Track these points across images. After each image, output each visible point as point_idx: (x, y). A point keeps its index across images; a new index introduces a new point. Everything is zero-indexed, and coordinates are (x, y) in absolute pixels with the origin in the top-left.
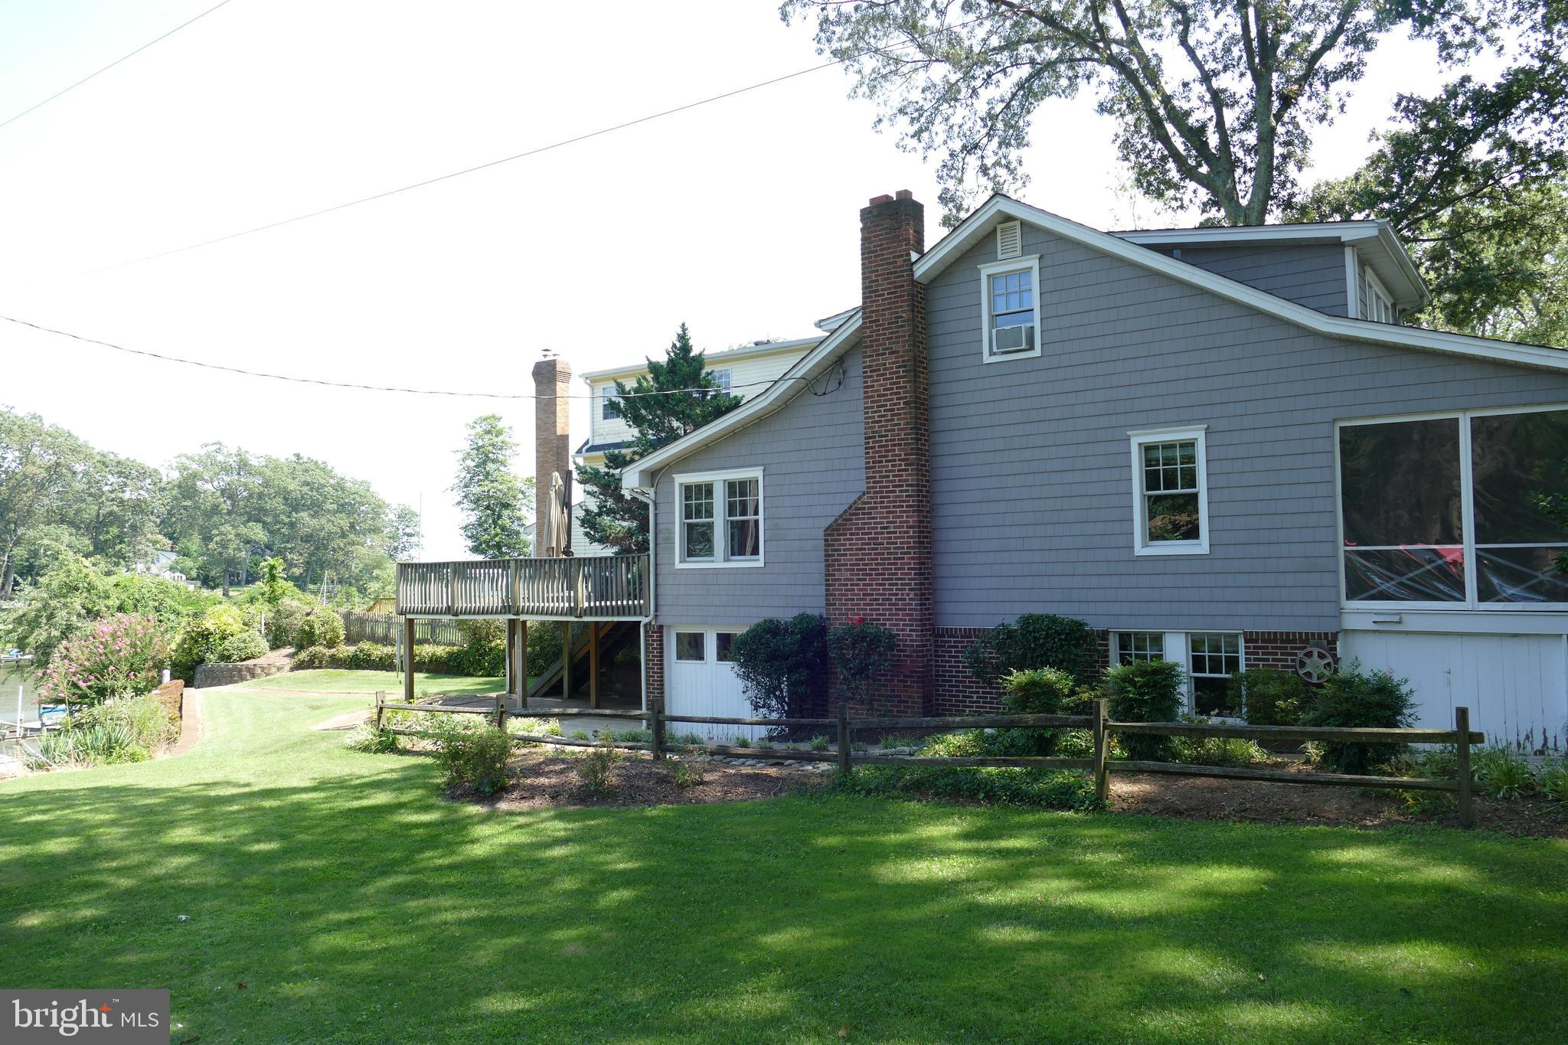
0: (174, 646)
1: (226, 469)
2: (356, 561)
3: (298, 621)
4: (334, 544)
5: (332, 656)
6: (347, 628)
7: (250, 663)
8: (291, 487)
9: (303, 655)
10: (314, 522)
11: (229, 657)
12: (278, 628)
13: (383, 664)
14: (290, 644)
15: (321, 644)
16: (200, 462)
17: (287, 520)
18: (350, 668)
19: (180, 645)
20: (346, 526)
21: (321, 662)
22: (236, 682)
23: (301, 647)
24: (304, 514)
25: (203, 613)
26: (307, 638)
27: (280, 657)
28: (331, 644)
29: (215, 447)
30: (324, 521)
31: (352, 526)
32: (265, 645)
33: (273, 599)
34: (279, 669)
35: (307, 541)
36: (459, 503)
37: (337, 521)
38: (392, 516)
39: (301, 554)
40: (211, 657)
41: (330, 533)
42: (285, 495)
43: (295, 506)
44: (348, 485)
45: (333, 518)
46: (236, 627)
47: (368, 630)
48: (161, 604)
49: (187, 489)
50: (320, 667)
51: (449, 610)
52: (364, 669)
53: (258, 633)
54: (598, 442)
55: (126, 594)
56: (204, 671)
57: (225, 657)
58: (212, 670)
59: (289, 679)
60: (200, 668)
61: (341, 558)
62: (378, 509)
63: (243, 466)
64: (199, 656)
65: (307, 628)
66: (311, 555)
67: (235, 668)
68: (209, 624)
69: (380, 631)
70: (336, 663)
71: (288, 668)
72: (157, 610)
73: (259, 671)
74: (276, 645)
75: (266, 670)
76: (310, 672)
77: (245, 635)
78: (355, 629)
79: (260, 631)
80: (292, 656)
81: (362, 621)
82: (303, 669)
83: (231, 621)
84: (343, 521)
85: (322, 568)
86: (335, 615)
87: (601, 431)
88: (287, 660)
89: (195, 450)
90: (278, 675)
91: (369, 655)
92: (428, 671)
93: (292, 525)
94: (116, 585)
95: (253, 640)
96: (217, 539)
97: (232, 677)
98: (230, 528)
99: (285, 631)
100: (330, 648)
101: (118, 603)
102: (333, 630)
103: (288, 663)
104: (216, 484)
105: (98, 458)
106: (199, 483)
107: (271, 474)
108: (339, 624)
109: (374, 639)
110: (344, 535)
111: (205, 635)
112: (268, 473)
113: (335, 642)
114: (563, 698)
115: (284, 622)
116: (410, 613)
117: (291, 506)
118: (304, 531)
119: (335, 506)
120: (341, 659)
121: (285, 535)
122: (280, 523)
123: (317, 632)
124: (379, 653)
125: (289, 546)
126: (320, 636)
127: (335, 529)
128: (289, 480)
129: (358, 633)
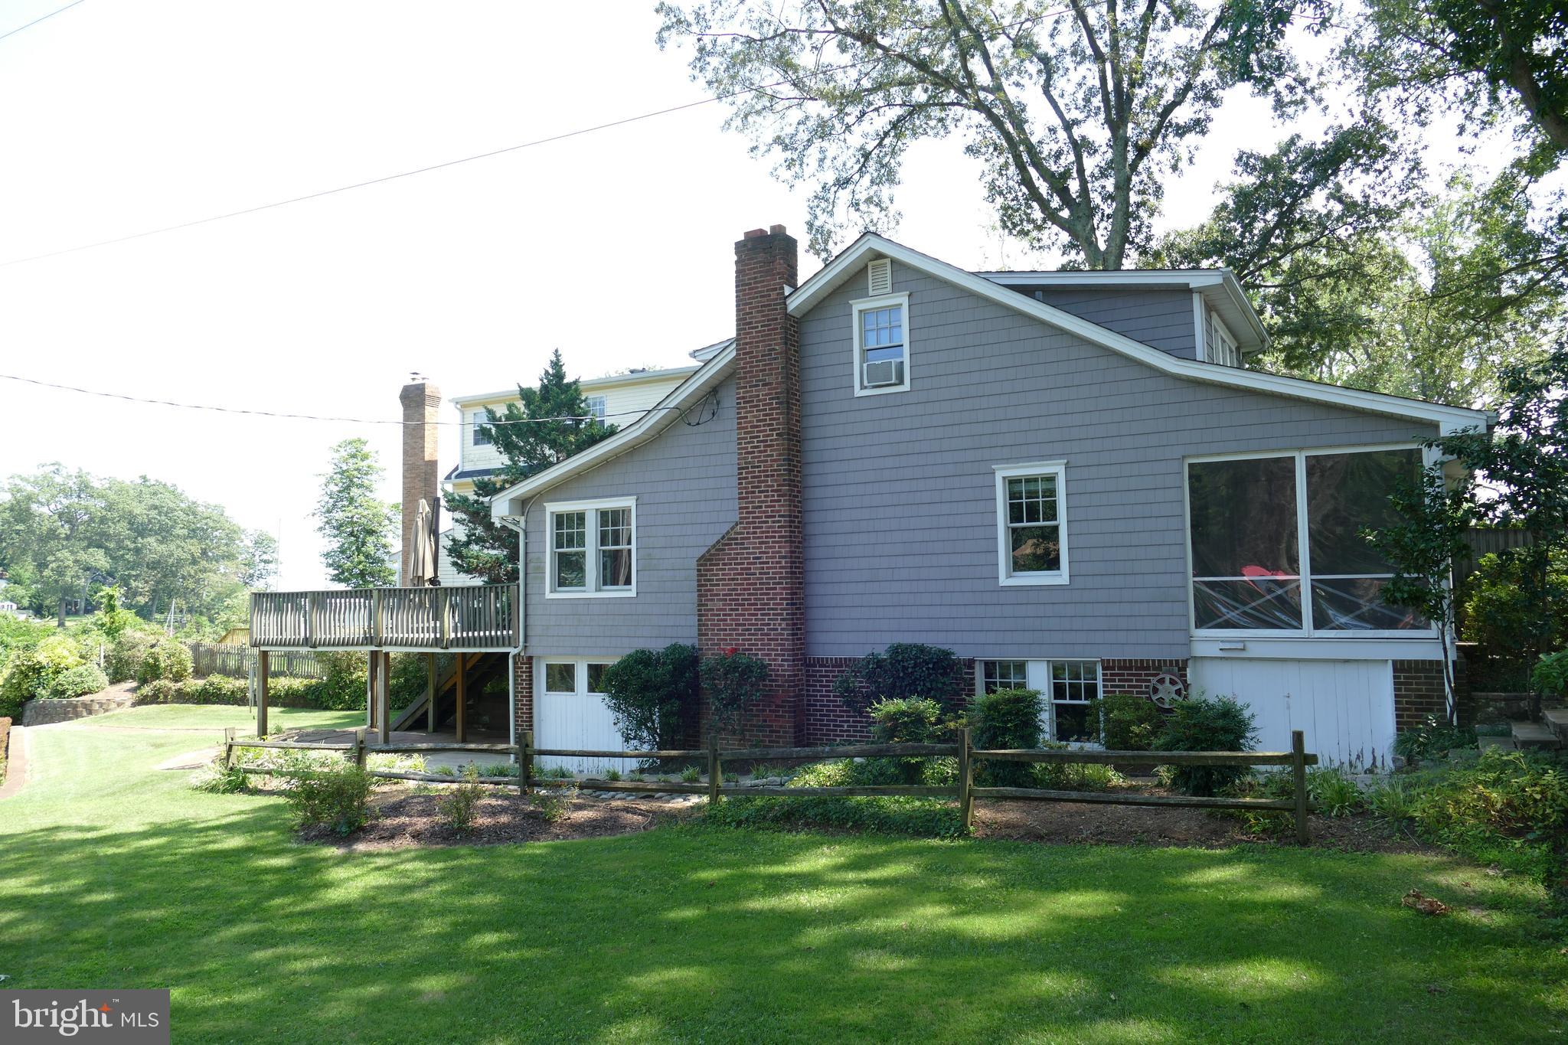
0: (2, 682)
1: (65, 491)
2: (208, 589)
3: (142, 654)
4: (184, 571)
5: (179, 691)
6: (196, 660)
7: (86, 698)
8: (137, 511)
9: (147, 690)
10: (162, 548)
11: (63, 693)
12: (119, 661)
13: (235, 699)
14: (133, 678)
15: (166, 678)
17: (132, 546)
18: (198, 703)
19: (8, 680)
20: (197, 552)
21: (166, 697)
22: (70, 719)
23: (144, 681)
24: (151, 540)
25: (35, 645)
26: (151, 671)
27: (122, 692)
28: (178, 677)
30: (173, 547)
31: (204, 552)
32: (104, 679)
33: (112, 631)
34: (119, 705)
35: (154, 568)
36: (321, 529)
37: (187, 547)
38: (247, 542)
39: (146, 582)
40: (43, 693)
41: (179, 560)
42: (131, 519)
43: (141, 531)
44: (200, 509)
45: (183, 544)
46: (71, 660)
47: (219, 662)
49: (20, 512)
50: (165, 702)
51: (306, 642)
52: (214, 703)
53: (96, 667)
54: (468, 468)
56: (35, 707)
57: (59, 693)
58: (43, 707)
59: (130, 715)
60: (30, 705)
61: (192, 586)
62: (232, 535)
63: (84, 488)
64: (29, 692)
65: (151, 661)
66: (158, 582)
67: (70, 704)
68: (41, 657)
69: (232, 663)
70: (182, 697)
71: (129, 703)
73: (96, 707)
74: (116, 678)
75: (104, 706)
76: (153, 707)
77: (82, 669)
78: (205, 661)
79: (99, 664)
80: (134, 690)
81: (212, 653)
82: (147, 704)
83: (66, 653)
84: (194, 547)
85: (170, 597)
86: (183, 646)
87: (471, 457)
88: (129, 695)
89: (30, 471)
90: (118, 710)
91: (220, 689)
92: (284, 705)
93: (138, 551)
95: (90, 674)
96: (53, 565)
97: (66, 713)
98: (68, 554)
99: (127, 663)
100: (176, 681)
102: (180, 663)
103: (130, 698)
104: (53, 507)
106: (34, 506)
107: (115, 497)
108: (187, 656)
109: (225, 672)
110: (194, 562)
111: (37, 669)
112: (112, 495)
113: (182, 676)
114: (427, 732)
115: (126, 654)
116: (264, 644)
117: (136, 530)
118: (151, 557)
119: (185, 532)
120: (188, 693)
121: (129, 562)
122: (124, 549)
123: (163, 665)
124: (230, 686)
125: (134, 573)
126: (165, 669)
127: (185, 556)
128: (135, 504)
129: (208, 667)
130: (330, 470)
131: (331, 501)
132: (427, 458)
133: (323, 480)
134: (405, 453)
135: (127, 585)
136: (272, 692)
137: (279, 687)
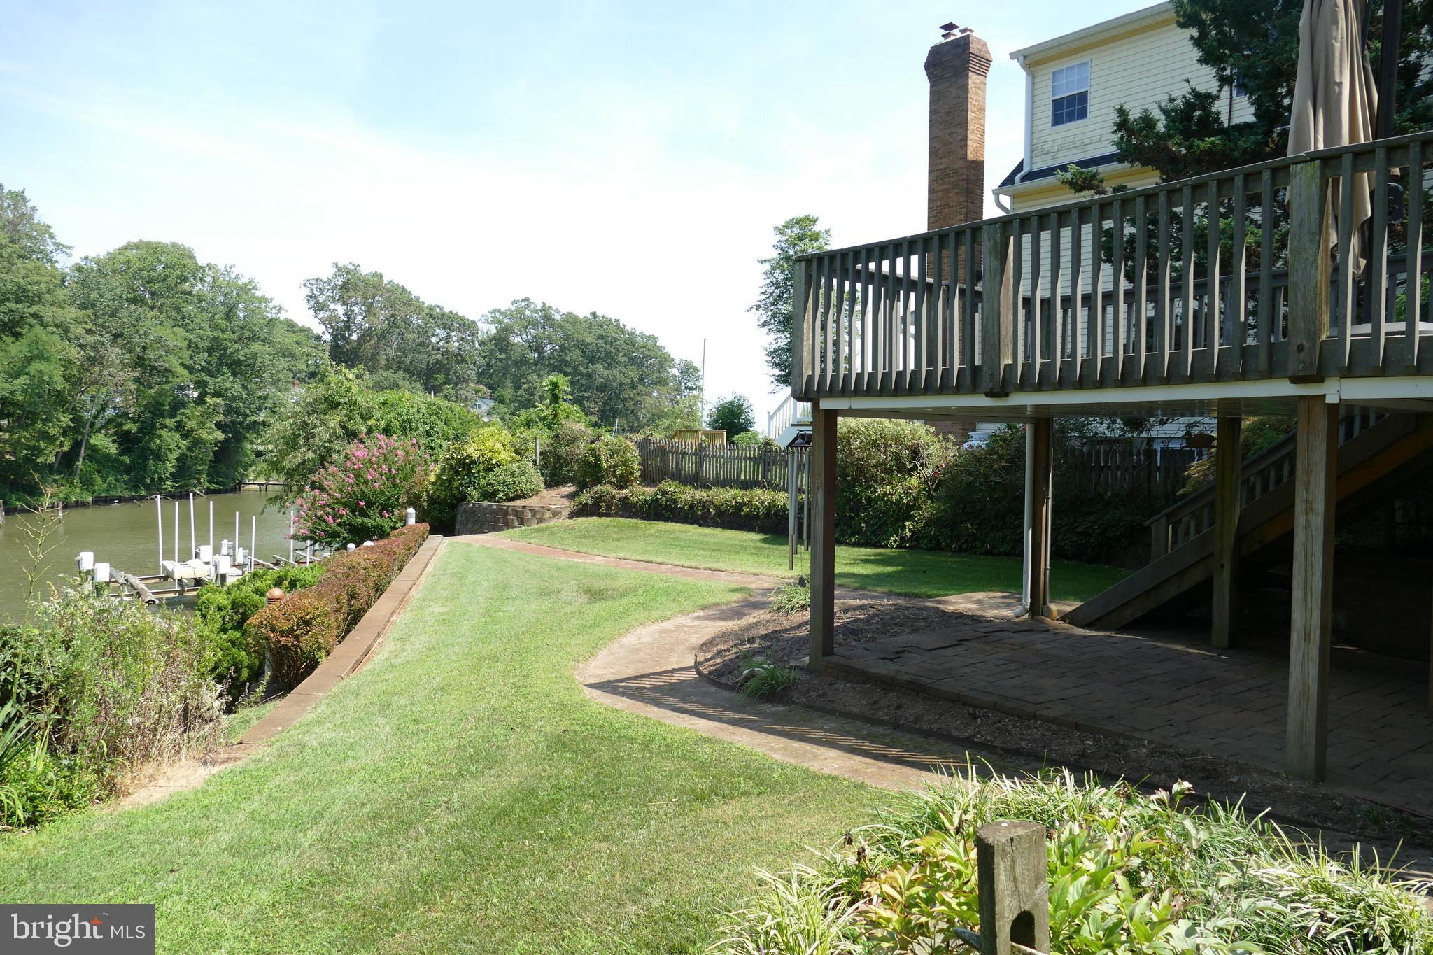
0: (432, 478)
1: (535, 324)
2: (644, 411)
3: (581, 449)
4: (624, 395)
5: (624, 500)
6: (644, 462)
7: (518, 503)
8: (588, 340)
9: (586, 497)
10: (608, 373)
11: (494, 494)
12: (558, 458)
13: (694, 514)
14: (572, 481)
15: (609, 482)
16: (511, 316)
17: (584, 371)
18: (647, 519)
19: (438, 477)
20: (636, 377)
21: (609, 507)
22: (500, 529)
23: (583, 486)
24: (599, 366)
25: (465, 435)
26: (591, 473)
27: (556, 499)
28: (623, 483)
29: (523, 304)
30: (616, 372)
31: (641, 379)
32: (538, 480)
33: (551, 422)
34: (555, 514)
35: (602, 391)
37: (628, 372)
38: (675, 371)
39: (596, 403)
40: (474, 493)
41: (622, 384)
42: (582, 346)
43: (591, 358)
44: (638, 339)
45: (624, 370)
46: (504, 455)
47: (672, 465)
48: (432, 428)
49: (500, 341)
50: (608, 515)
51: (973, 380)
52: (667, 520)
53: (531, 464)
54: (1039, 165)
55: (393, 414)
56: (465, 511)
57: (490, 495)
58: (473, 511)
59: (566, 529)
60: (462, 507)
61: (631, 408)
62: (665, 360)
63: (547, 318)
64: (460, 492)
65: (591, 459)
66: (605, 404)
67: (500, 510)
68: (471, 450)
69: (688, 467)
70: (629, 509)
71: (566, 513)
72: (428, 434)
73: (529, 515)
74: (553, 482)
75: (538, 515)
76: (593, 521)
77: (514, 466)
78: (655, 462)
79: (535, 463)
80: (571, 496)
81: (662, 452)
82: (586, 515)
83: (499, 446)
84: (634, 374)
85: (614, 417)
86: (628, 442)
87: (1048, 146)
88: (566, 502)
89: (506, 305)
90: (553, 522)
91: (675, 501)
92: (762, 530)
93: (589, 376)
94: (384, 404)
95: (523, 473)
96: (526, 386)
97: (496, 521)
98: (535, 377)
99: (566, 464)
100: (621, 487)
101: (383, 424)
102: (625, 463)
103: (565, 505)
104: (524, 336)
105: (427, 311)
106: (511, 338)
107: (571, 328)
108: (633, 454)
109: (683, 480)
110: (633, 387)
111: (466, 464)
112: (569, 327)
113: (628, 481)
114: (1210, 648)
115: (563, 450)
116: (832, 393)
117: (587, 358)
118: (599, 381)
119: (625, 359)
120: (636, 504)
121: (583, 385)
122: (579, 374)
123: (605, 465)
124: (688, 498)
125: (586, 395)
126: (607, 470)
127: (625, 381)
128: (586, 334)
129: (658, 470)
130: (774, 254)
131: (777, 291)
132: (970, 156)
133: (767, 267)
134: (934, 153)
135: (581, 404)
136: (746, 509)
137: (755, 502)
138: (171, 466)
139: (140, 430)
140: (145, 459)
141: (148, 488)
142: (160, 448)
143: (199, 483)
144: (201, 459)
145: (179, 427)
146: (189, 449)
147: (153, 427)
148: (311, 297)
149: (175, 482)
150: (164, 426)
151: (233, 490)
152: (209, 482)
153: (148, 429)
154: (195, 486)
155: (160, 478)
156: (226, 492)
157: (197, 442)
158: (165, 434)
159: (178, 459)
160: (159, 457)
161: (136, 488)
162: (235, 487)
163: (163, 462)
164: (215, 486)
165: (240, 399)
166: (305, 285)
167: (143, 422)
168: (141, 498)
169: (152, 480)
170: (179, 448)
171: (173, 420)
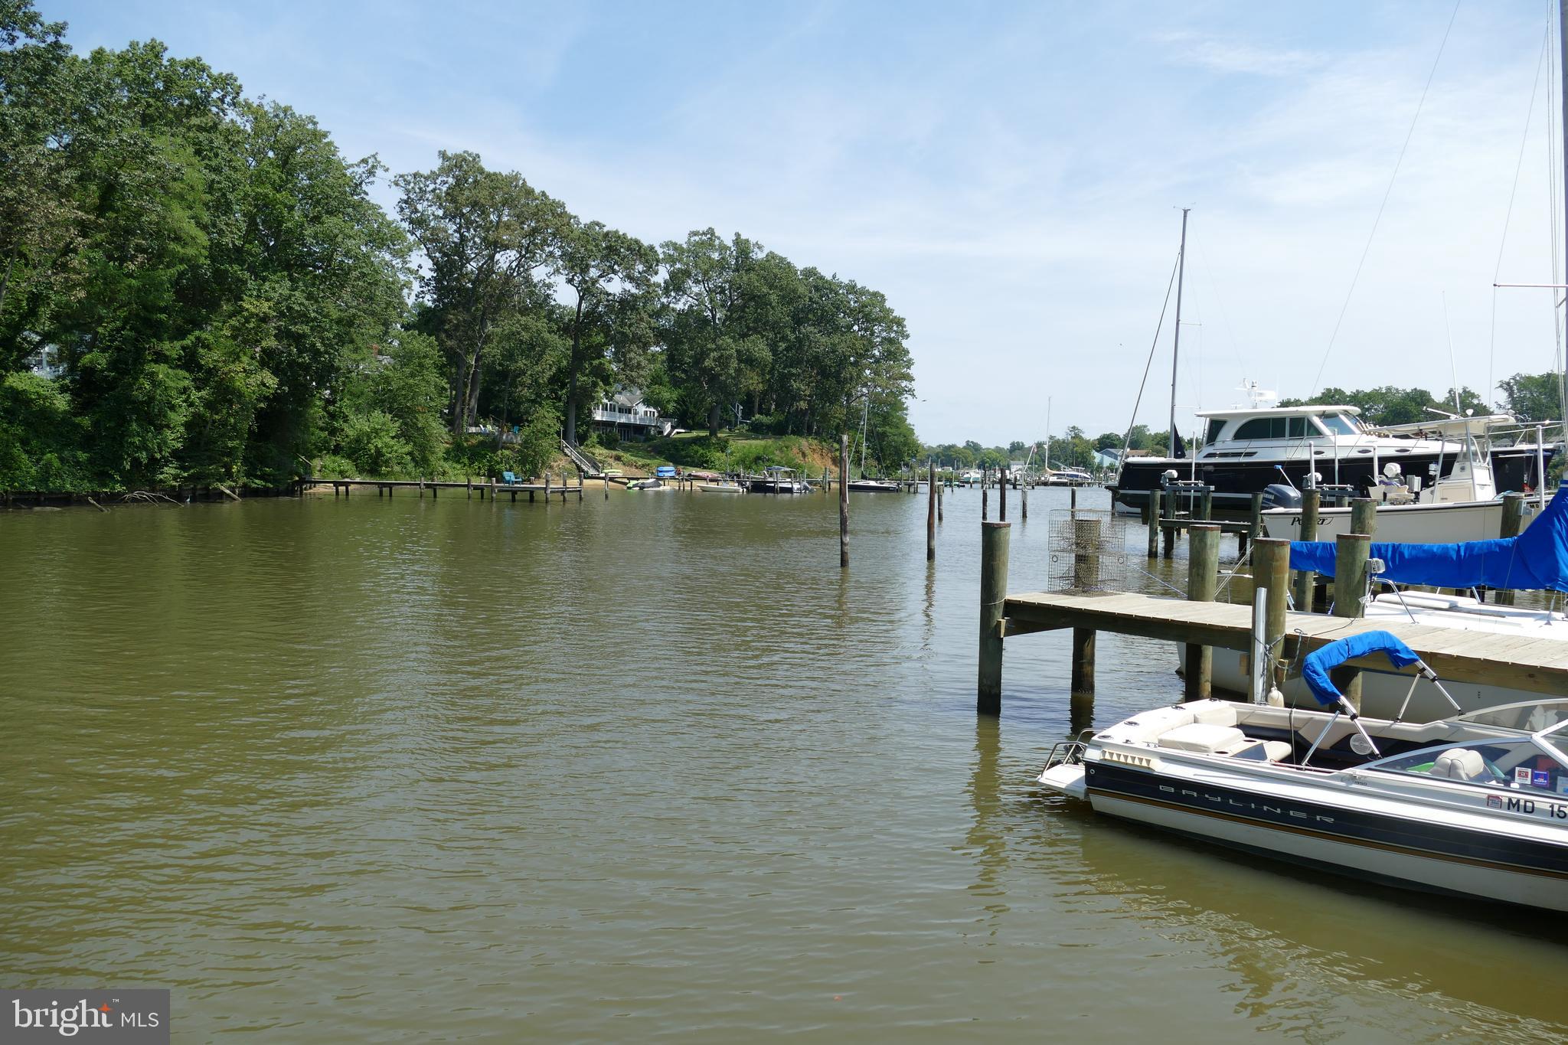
16: (689, 253)
29: (705, 238)
138: (174, 439)
139: (113, 365)
140: (123, 422)
141: (129, 481)
142: (152, 399)
143: (229, 474)
144: (234, 427)
145: (189, 361)
146: (209, 405)
147: (139, 359)
148: (406, 202)
149: (184, 468)
150: (160, 358)
151: (290, 492)
152: (248, 475)
153: (128, 362)
154: (221, 480)
155: (152, 460)
156: (278, 493)
157: (225, 394)
158: (162, 371)
159: (188, 426)
160: (152, 417)
161: (103, 477)
162: (294, 485)
163: (159, 429)
164: (258, 483)
165: (304, 317)
166: (397, 184)
167: (119, 349)
168: (114, 499)
169: (136, 462)
170: (191, 405)
171: (178, 344)
